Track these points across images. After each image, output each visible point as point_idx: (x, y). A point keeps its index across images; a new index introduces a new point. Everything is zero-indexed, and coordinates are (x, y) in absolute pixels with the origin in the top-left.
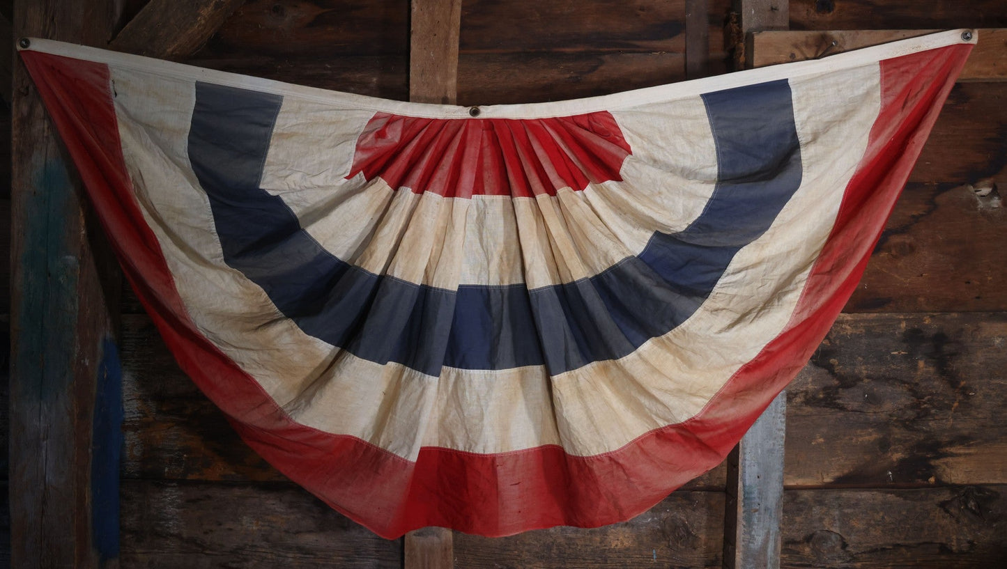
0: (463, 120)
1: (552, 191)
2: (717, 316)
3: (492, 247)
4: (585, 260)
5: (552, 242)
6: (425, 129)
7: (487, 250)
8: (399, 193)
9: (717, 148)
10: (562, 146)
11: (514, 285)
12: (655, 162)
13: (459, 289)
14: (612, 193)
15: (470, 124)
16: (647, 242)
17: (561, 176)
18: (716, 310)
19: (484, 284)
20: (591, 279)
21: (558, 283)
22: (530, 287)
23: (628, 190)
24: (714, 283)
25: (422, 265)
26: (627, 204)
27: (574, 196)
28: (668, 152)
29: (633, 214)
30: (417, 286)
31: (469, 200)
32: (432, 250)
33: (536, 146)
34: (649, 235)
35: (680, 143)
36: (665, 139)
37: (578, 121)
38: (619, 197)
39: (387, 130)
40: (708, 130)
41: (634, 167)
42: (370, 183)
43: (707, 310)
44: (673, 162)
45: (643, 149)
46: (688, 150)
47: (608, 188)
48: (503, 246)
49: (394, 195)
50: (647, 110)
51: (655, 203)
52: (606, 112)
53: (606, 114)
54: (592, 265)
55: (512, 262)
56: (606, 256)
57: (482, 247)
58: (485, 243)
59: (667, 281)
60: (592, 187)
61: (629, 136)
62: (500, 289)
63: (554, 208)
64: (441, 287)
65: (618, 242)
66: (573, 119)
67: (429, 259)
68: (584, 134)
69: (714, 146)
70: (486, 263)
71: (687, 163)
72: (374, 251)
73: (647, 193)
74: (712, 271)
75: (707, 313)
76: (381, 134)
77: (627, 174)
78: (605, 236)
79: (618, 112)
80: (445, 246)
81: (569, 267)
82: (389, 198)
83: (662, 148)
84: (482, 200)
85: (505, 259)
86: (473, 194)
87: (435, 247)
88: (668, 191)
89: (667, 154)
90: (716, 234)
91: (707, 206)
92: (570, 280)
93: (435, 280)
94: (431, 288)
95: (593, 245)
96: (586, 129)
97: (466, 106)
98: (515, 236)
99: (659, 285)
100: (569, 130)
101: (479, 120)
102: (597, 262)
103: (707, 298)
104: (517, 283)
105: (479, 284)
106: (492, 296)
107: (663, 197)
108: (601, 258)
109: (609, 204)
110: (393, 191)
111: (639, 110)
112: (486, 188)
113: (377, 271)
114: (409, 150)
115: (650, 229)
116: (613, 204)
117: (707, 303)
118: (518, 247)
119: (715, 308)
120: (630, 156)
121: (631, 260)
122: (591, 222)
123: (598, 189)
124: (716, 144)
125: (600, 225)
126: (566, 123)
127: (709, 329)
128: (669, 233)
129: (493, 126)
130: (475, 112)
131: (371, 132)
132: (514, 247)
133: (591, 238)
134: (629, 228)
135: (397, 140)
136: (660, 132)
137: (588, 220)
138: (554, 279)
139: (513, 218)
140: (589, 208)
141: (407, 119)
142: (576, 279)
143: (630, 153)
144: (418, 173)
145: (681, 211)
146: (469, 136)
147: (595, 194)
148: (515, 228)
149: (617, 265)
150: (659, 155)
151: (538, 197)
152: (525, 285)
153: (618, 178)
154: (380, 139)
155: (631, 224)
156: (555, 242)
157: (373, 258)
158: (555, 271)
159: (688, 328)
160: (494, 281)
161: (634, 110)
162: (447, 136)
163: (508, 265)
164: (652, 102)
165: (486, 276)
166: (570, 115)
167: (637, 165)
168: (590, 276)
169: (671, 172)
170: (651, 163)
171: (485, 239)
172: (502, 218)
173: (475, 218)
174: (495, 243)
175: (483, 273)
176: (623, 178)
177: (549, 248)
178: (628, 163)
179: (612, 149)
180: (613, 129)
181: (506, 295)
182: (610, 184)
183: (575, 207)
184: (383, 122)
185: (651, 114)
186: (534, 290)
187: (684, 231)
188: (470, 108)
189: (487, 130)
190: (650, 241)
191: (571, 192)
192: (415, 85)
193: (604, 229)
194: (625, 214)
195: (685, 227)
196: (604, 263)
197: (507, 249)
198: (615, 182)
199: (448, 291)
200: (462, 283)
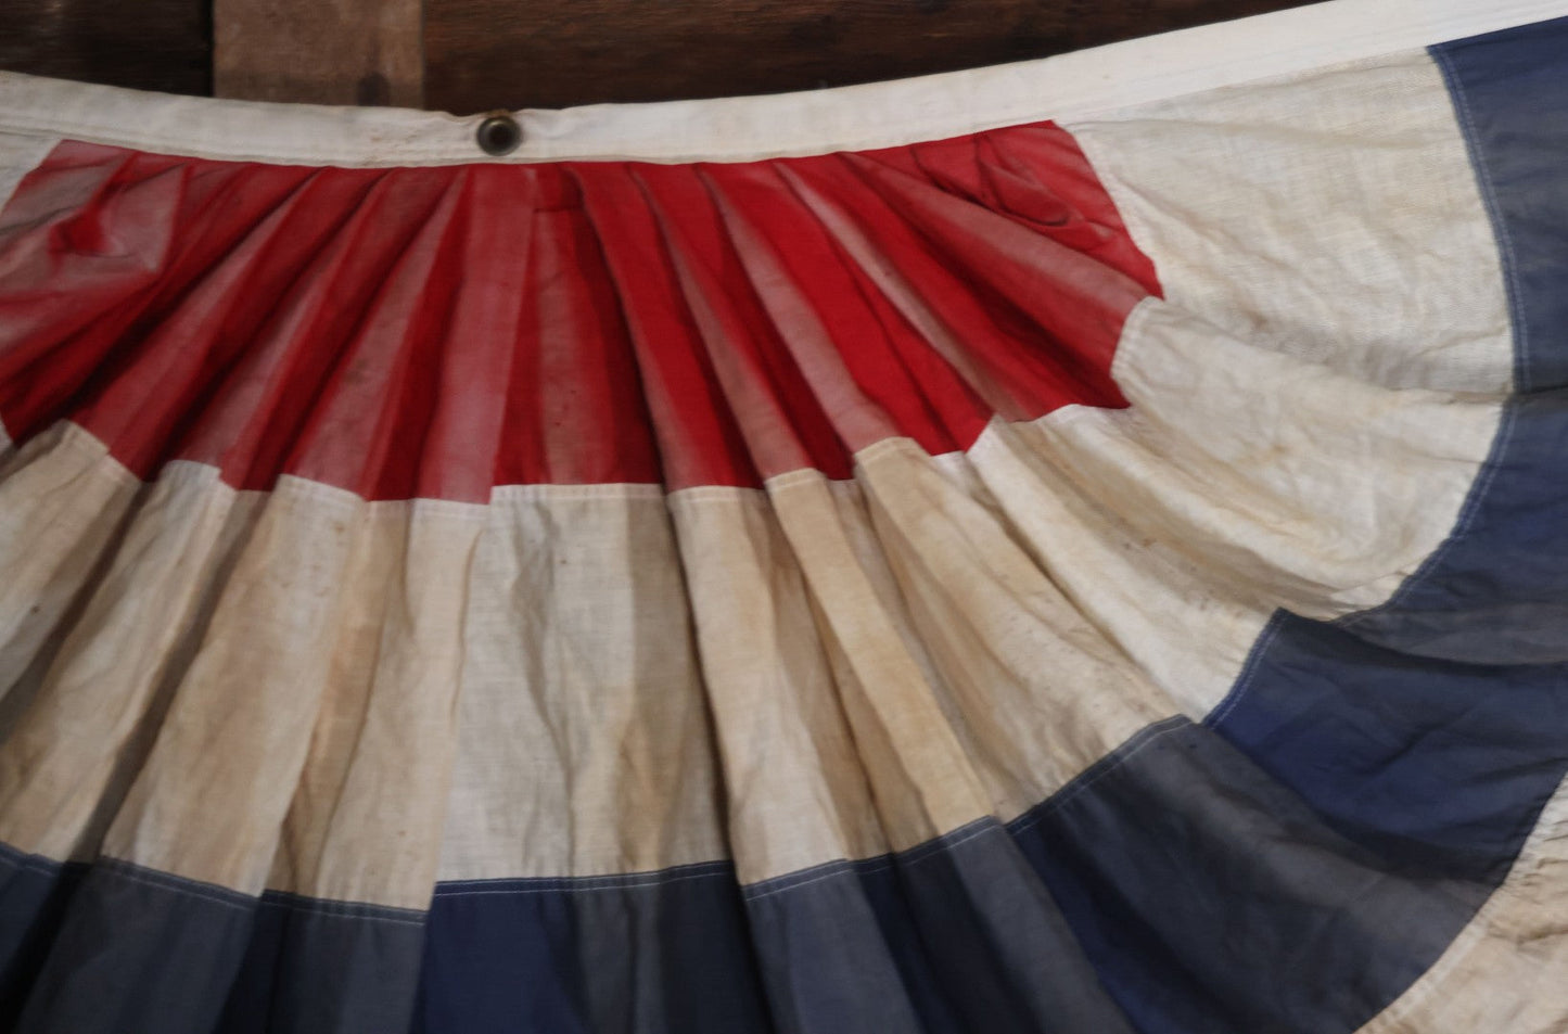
0: (449, 173)
1: (833, 459)
2: (1543, 955)
3: (587, 712)
4: (983, 746)
5: (841, 676)
6: (280, 214)
7: (564, 723)
8: (163, 488)
9: (1505, 259)
10: (875, 271)
11: (683, 871)
12: (1259, 325)
13: (436, 902)
14: (1085, 455)
15: (482, 186)
16: (1242, 657)
17: (871, 394)
18: (1543, 934)
19: (550, 872)
20: (1011, 828)
21: (873, 851)
22: (748, 876)
23: (1154, 444)
24: (1524, 820)
25: (270, 801)
26: (1151, 502)
27: (927, 477)
28: (1310, 285)
29: (1177, 543)
30: (244, 900)
31: (479, 508)
32: (315, 738)
33: (765, 275)
34: (1248, 629)
35: (1354, 242)
36: (1293, 228)
37: (936, 163)
38: (1114, 472)
39: (106, 218)
40: (1466, 187)
41: (1169, 345)
42: (29, 448)
43: (1502, 936)
44: (1331, 324)
45: (1207, 271)
46: (1389, 272)
47: (1066, 438)
48: (630, 700)
49: (139, 500)
50: (1214, 115)
51: (1261, 490)
52: (1049, 125)
53: (1054, 134)
54: (1009, 765)
55: (671, 771)
56: (1067, 721)
57: (541, 707)
58: (551, 690)
59: (1330, 820)
60: (1003, 437)
61: (1147, 221)
62: (621, 888)
63: (845, 527)
64: (353, 897)
65: (1119, 660)
66: (919, 158)
67: (304, 778)
68: (962, 216)
69: (1492, 253)
70: (558, 779)
71: (1391, 326)
72: (39, 755)
73: (1226, 450)
74: (1519, 771)
75: (1504, 949)
76: (77, 237)
77: (1141, 373)
78: (1063, 637)
79: (1097, 127)
80: (374, 716)
81: (916, 775)
82: (115, 516)
83: (1281, 266)
84: (538, 506)
85: (640, 759)
86: (499, 482)
87: (326, 729)
88: (1313, 439)
89: (1305, 291)
90: (1519, 612)
91: (1473, 497)
92: (923, 835)
93: (329, 865)
94: (310, 904)
95: (1009, 674)
96: (970, 198)
97: (459, 109)
98: (682, 657)
99: (1295, 835)
100: (900, 205)
101: (516, 169)
102: (1030, 747)
103: (1499, 884)
104: (701, 860)
105: (530, 873)
106: (588, 918)
107: (1292, 464)
108: (1049, 731)
109: (1079, 503)
110: (134, 483)
111: (1182, 114)
112: (555, 455)
113: (57, 843)
114: (208, 303)
115: (1251, 603)
116: (1096, 507)
117: (1501, 905)
118: (698, 702)
119: (1536, 925)
120: (1152, 302)
121: (1173, 736)
122: (1001, 581)
123: (1030, 448)
124: (1501, 243)
125: (1038, 594)
126: (886, 174)
127: (1514, 1014)
128: (1329, 616)
129: (579, 194)
130: (501, 138)
131: (29, 228)
132: (680, 703)
133: (1004, 648)
134: (1166, 600)
135: (152, 261)
136: (1273, 201)
137: (987, 571)
138: (855, 835)
139: (674, 578)
140: (993, 526)
141: (198, 170)
142: (946, 825)
143: (1155, 290)
144: (250, 401)
145: (1371, 520)
146: (476, 235)
147: (1016, 463)
148: (681, 620)
149: (1116, 756)
150: (1275, 298)
151: (778, 485)
152: (728, 867)
153: (1107, 396)
154: (71, 259)
155: (1174, 587)
156: (851, 672)
157: (37, 783)
158: (859, 797)
159: (1424, 1014)
160: (594, 858)
161: (1163, 115)
162: (378, 239)
163: (658, 780)
164: (1235, 79)
165: (560, 838)
166: (899, 142)
167: (1183, 338)
168: (1011, 812)
169: (1326, 362)
170: (1246, 328)
171: (552, 675)
172: (627, 581)
173: (508, 584)
174: (597, 693)
175: (546, 824)
176: (1129, 393)
177: (829, 700)
178: (1145, 331)
179: (1080, 274)
180: (1082, 194)
181: (648, 915)
182: (1076, 421)
183: (931, 521)
184: (90, 181)
185: (1233, 129)
186: (767, 886)
187: (1391, 606)
188: (477, 121)
189: (552, 210)
190: (1254, 654)
191: (913, 458)
192: (236, 27)
193: (1057, 607)
194: (1147, 543)
195: (1388, 587)
196: (1061, 753)
197: (649, 714)
198: (1094, 413)
199: (389, 913)
200: (453, 875)
